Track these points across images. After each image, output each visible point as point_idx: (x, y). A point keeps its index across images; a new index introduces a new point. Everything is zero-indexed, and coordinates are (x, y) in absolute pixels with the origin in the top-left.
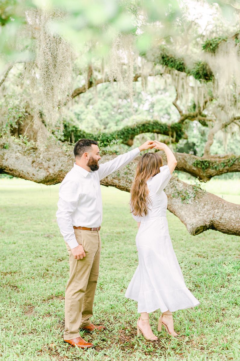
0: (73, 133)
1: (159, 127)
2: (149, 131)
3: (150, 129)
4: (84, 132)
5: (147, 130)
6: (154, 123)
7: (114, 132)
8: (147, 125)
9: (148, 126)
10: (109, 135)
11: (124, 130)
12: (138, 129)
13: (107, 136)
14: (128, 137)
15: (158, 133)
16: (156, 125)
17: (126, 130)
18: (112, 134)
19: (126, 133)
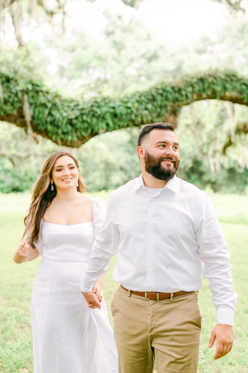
0: (26, 97)
1: (238, 86)
2: (213, 96)
3: (218, 88)
4: (57, 96)
5: (209, 92)
6: (227, 76)
7: (129, 95)
8: (210, 80)
9: (213, 83)
10: (118, 103)
11: (154, 92)
12: (190, 89)
13: (112, 105)
14: (166, 106)
15: (234, 101)
16: (232, 80)
17: (161, 91)
18: (126, 100)
19: (159, 98)
